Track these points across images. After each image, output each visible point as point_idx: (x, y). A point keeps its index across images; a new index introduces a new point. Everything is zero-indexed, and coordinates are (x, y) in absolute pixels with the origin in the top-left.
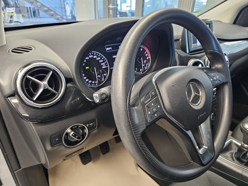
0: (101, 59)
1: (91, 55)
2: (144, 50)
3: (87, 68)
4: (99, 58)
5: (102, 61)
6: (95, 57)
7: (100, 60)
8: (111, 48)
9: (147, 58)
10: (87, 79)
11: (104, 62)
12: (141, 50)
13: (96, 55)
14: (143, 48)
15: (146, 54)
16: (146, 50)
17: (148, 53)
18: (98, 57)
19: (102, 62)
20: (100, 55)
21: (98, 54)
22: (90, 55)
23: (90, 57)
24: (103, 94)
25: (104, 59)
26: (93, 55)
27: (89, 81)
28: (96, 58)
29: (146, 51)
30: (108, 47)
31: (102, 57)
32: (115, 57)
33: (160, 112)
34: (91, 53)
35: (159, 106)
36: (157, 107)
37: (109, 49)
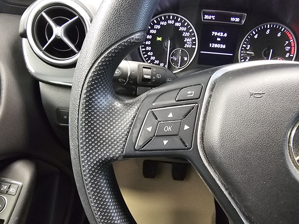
0: (187, 31)
1: (172, 20)
2: (285, 37)
3: (159, 39)
4: (185, 29)
5: (188, 34)
6: (177, 24)
7: (185, 32)
8: (213, 17)
9: (287, 55)
10: (153, 56)
11: (190, 37)
12: (279, 35)
13: (180, 22)
14: (283, 33)
15: (287, 45)
16: (291, 38)
17: (293, 45)
18: (183, 25)
19: (187, 37)
20: (188, 25)
21: (185, 22)
22: (170, 20)
23: (170, 22)
25: (193, 32)
26: (176, 21)
27: (155, 60)
28: (178, 27)
29: (289, 40)
30: (209, 14)
31: (191, 28)
32: (216, 34)
33: (181, 139)
34: (173, 16)
35: (186, 127)
36: (181, 126)
37: (210, 17)
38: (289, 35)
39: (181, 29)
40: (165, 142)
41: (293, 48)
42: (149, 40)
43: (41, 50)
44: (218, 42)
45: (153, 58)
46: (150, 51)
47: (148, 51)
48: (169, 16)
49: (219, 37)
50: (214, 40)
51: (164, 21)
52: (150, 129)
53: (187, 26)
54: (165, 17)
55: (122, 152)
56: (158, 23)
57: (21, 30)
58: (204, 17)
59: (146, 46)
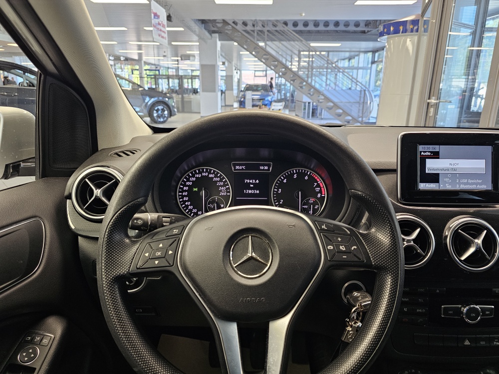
0: (221, 181)
1: (206, 172)
2: (313, 180)
3: (196, 189)
4: (218, 179)
5: (222, 184)
6: (211, 176)
7: (219, 181)
8: (243, 167)
9: (319, 195)
10: (190, 205)
11: (224, 185)
12: (306, 178)
13: (213, 173)
14: (309, 176)
15: (316, 187)
16: (318, 180)
17: (322, 186)
18: (216, 176)
19: (221, 186)
20: (221, 175)
21: (218, 173)
22: (204, 172)
23: (204, 174)
24: (138, 219)
25: (226, 181)
26: (210, 173)
27: (193, 209)
28: (212, 178)
29: (317, 182)
30: (239, 165)
31: (224, 178)
32: (248, 181)
33: (167, 260)
34: (207, 169)
35: (170, 252)
36: (167, 251)
37: (241, 168)
38: (316, 178)
39: (215, 179)
40: (157, 262)
41: (322, 189)
42: (185, 191)
43: (82, 209)
44: (251, 189)
45: (191, 207)
46: (188, 201)
47: (186, 201)
48: (203, 169)
49: (252, 184)
50: (248, 186)
51: (199, 173)
52: (147, 255)
53: (220, 177)
54: (199, 170)
55: (129, 270)
56: (193, 176)
57: (66, 193)
58: (235, 167)
59: (183, 197)
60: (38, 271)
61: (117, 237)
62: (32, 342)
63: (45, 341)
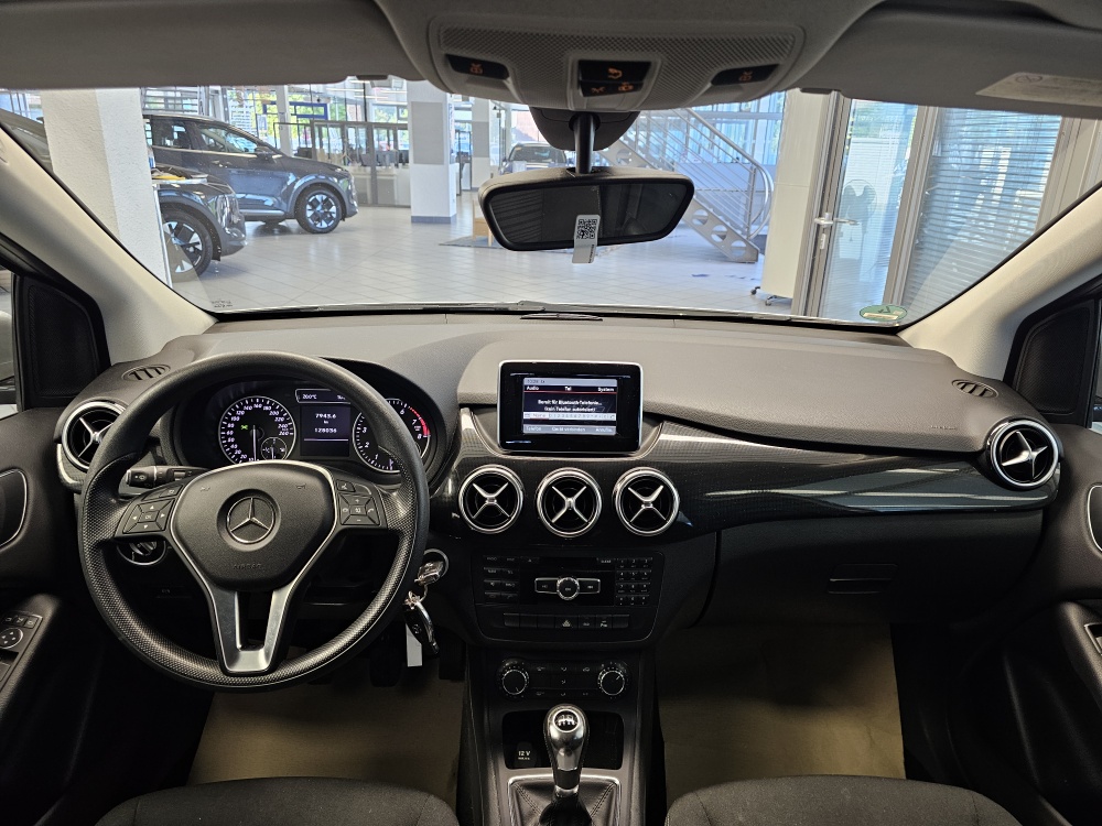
0: (280, 415)
1: (259, 403)
2: (411, 415)
3: (245, 427)
4: (277, 413)
5: (282, 419)
6: (266, 408)
7: (278, 416)
8: (314, 396)
9: (419, 436)
10: (238, 449)
11: (285, 422)
12: (402, 412)
13: (270, 405)
14: (406, 410)
15: (416, 424)
16: (418, 415)
17: (423, 424)
18: (274, 409)
19: (281, 423)
20: (281, 408)
21: (276, 404)
22: (257, 403)
23: (256, 406)
24: (139, 474)
25: (288, 416)
26: (264, 404)
28: (268, 412)
29: (417, 418)
30: (308, 393)
31: (285, 412)
32: (321, 415)
33: (158, 524)
34: (260, 399)
35: (163, 515)
36: (159, 514)
37: (310, 397)
38: (415, 413)
39: (272, 413)
40: (146, 527)
41: (424, 427)
42: (230, 429)
43: (76, 457)
44: (326, 426)
45: (239, 452)
46: (234, 443)
47: (231, 443)
48: (255, 399)
49: (326, 419)
50: (320, 423)
51: (249, 405)
53: (279, 410)
54: (249, 400)
55: (114, 535)
56: (241, 409)
57: (56, 435)
58: (301, 396)
59: (227, 437)
60: (18, 536)
61: (102, 497)
62: (13, 623)
63: (30, 623)
